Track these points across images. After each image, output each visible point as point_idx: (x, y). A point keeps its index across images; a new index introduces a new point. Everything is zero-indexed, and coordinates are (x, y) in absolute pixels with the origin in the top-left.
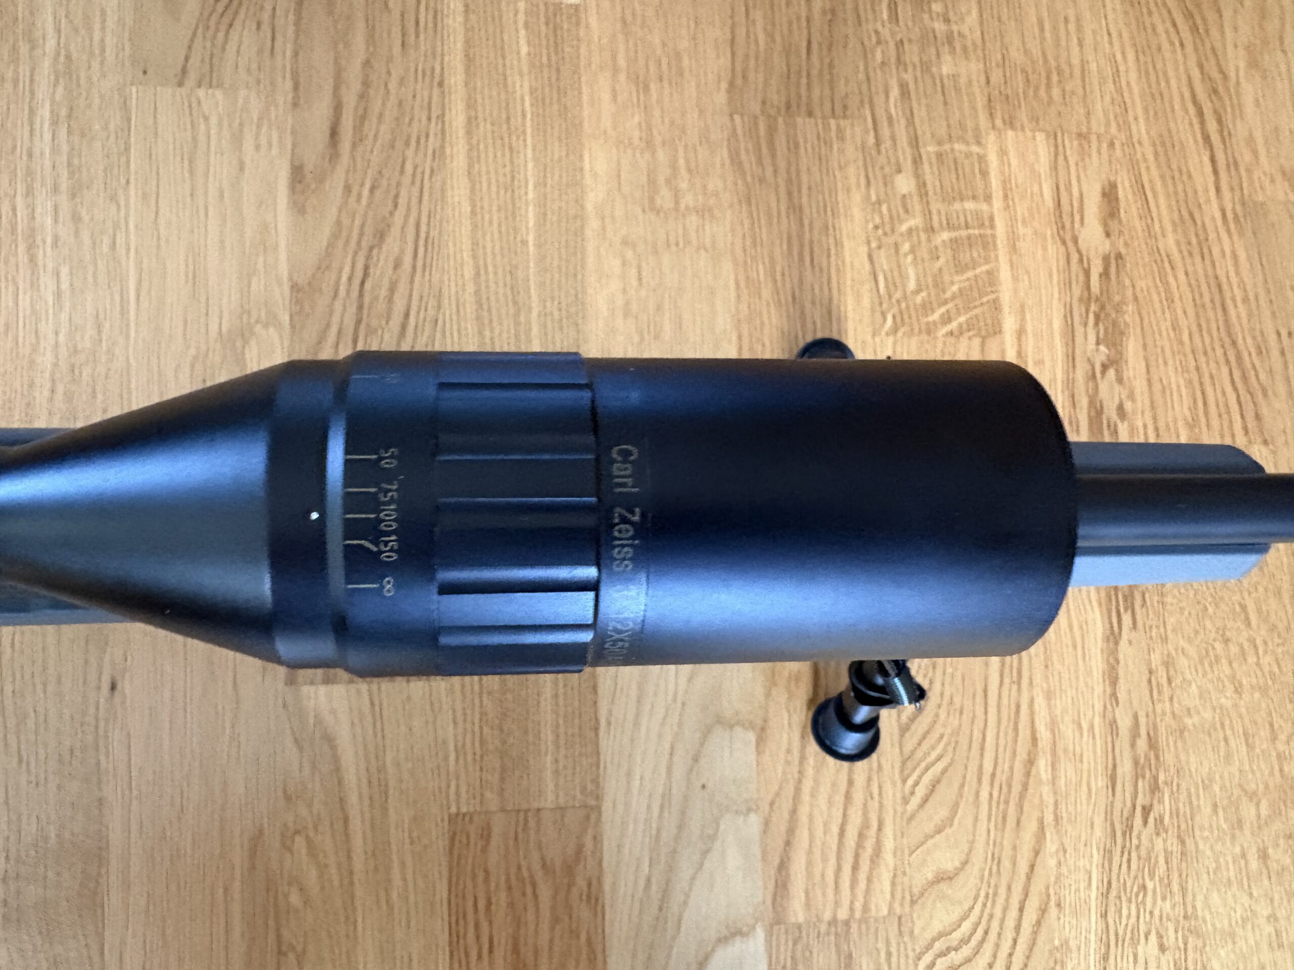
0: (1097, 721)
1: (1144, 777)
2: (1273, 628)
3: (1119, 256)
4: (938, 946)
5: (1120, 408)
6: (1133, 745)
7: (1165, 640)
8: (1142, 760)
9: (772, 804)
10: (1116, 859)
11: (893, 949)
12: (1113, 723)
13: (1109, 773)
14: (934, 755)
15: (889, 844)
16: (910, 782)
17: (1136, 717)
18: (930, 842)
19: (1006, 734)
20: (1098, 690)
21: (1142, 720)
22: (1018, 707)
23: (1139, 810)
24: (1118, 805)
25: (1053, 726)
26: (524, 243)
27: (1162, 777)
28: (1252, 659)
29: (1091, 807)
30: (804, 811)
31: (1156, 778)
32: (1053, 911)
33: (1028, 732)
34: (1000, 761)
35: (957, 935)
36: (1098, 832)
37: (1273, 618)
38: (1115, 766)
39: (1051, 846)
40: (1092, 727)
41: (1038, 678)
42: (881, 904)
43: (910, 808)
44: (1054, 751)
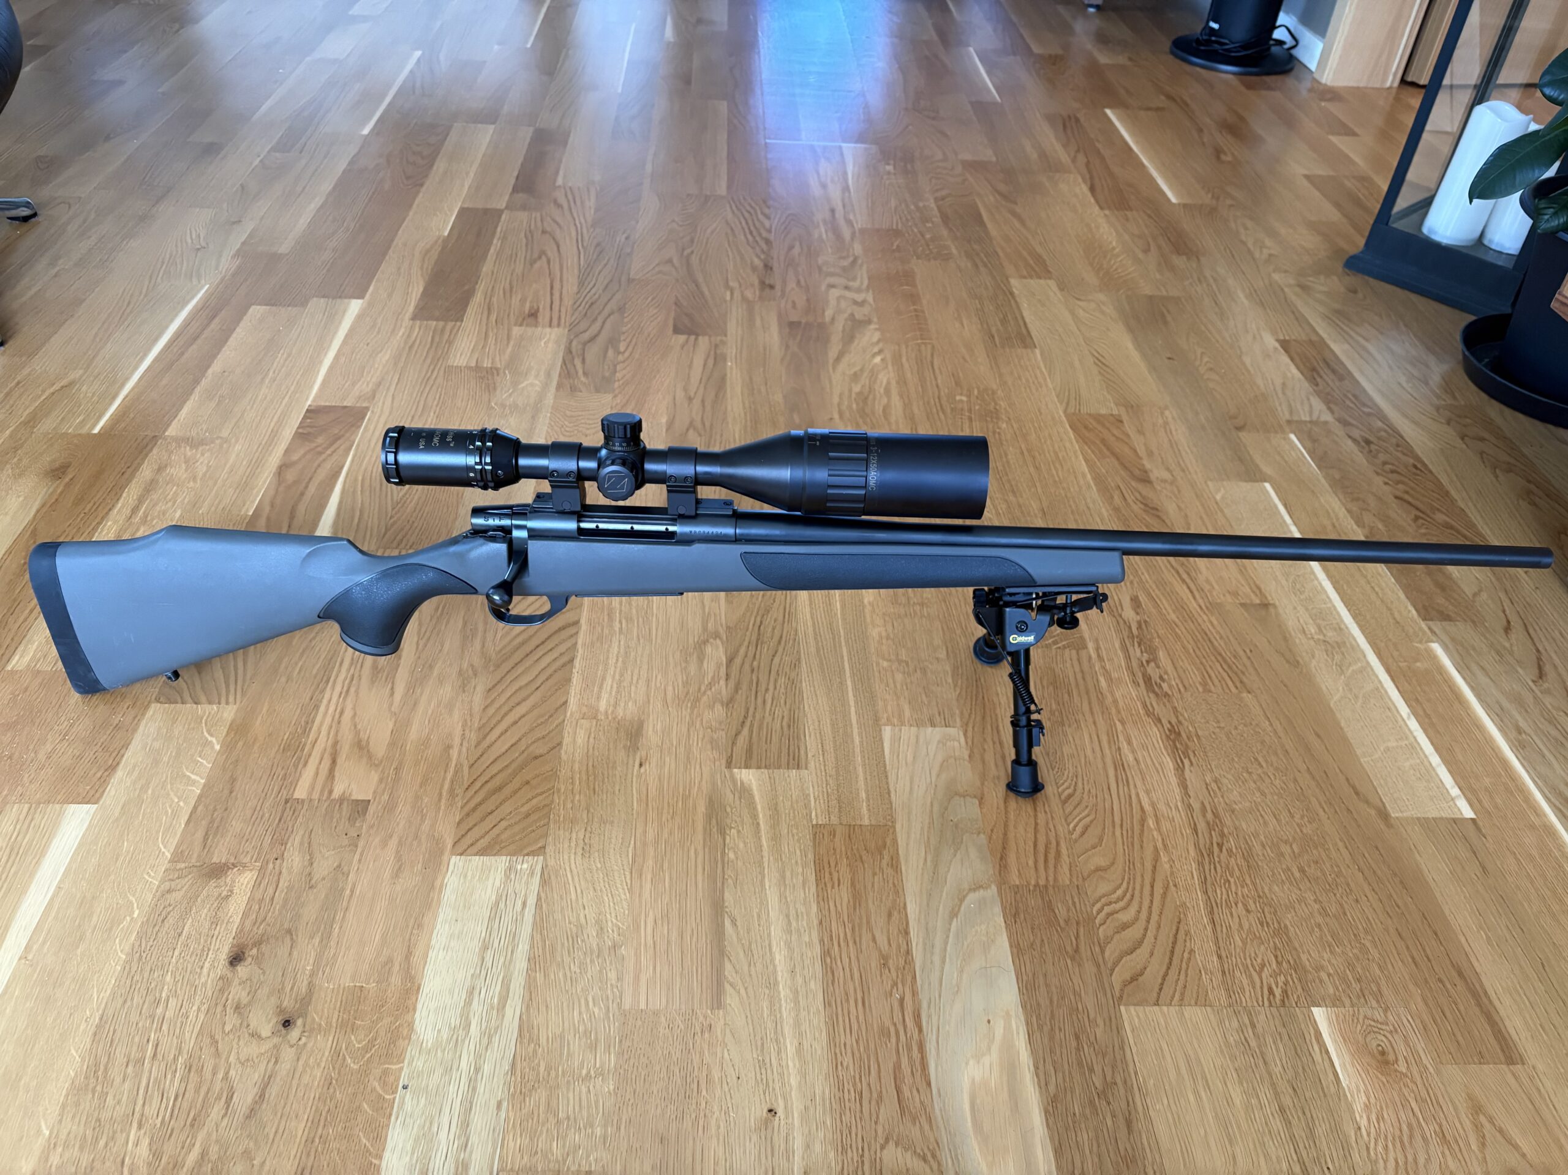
0: (1179, 804)
1: (1214, 830)
2: (1277, 769)
3: (1145, 622)
4: (1103, 900)
5: (1161, 678)
6: (1204, 816)
7: (1212, 771)
8: (1211, 823)
9: (992, 831)
10: (1207, 868)
11: (1076, 900)
12: (1190, 806)
13: (1192, 827)
14: (1084, 814)
15: (1064, 851)
16: (1072, 826)
17: (1203, 803)
18: (1090, 853)
19: (1126, 809)
20: (1177, 791)
21: (1207, 805)
22: (1130, 797)
23: (1215, 845)
24: (1202, 842)
25: (1153, 805)
26: (836, 614)
27: (1226, 831)
28: (1267, 781)
29: (1185, 841)
30: (1011, 835)
31: (1222, 831)
32: (1173, 888)
33: (1139, 807)
34: (1124, 819)
35: (1114, 896)
36: (1192, 853)
37: (1275, 764)
38: (1195, 824)
39: (1164, 858)
40: (1177, 807)
41: (1139, 784)
42: (1064, 878)
43: (1074, 837)
44: (1156, 816)
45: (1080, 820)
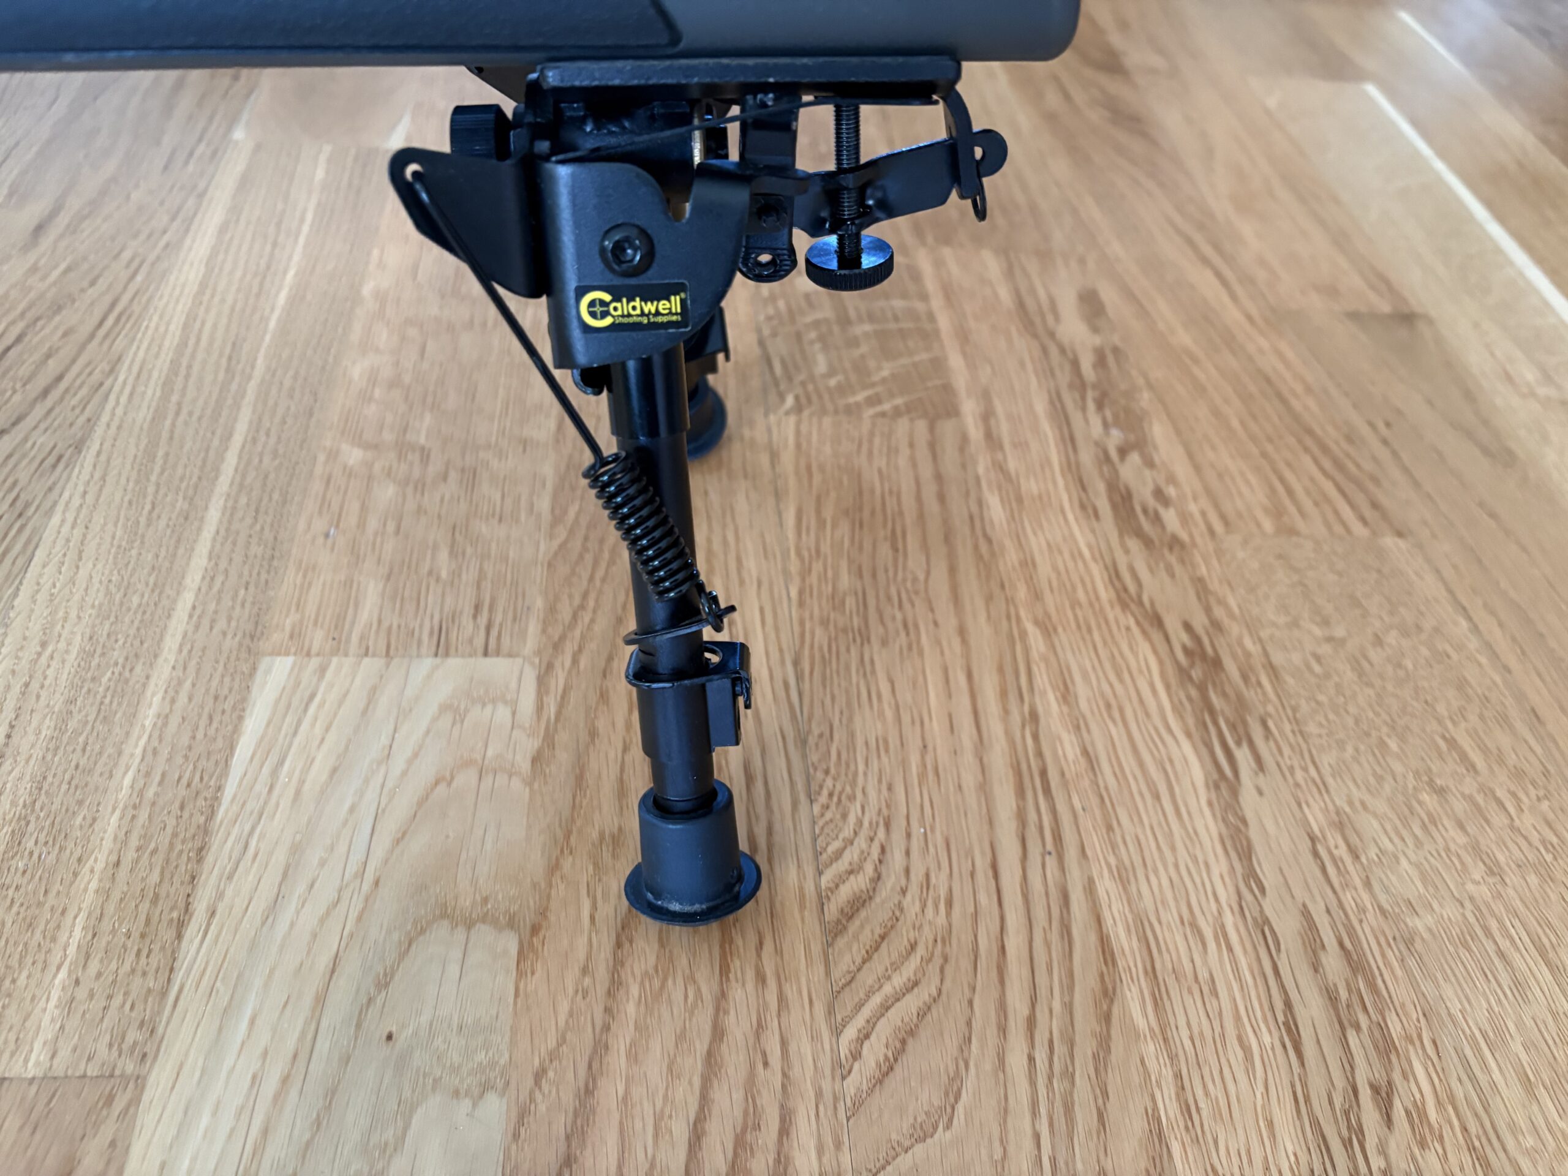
0: (1229, 920)
1: (1357, 1028)
3: (1116, 350)
5: (1158, 493)
6: (1316, 968)
8: (1343, 994)
12: (1263, 925)
13: (1281, 1018)
14: (898, 981)
15: (806, 1164)
16: (850, 1033)
17: (1306, 913)
19: (1048, 945)
20: (1219, 867)
21: (1322, 922)
23: (1365, 1093)
25: (1142, 928)
27: (1395, 1028)
29: (1260, 1089)
33: (1093, 938)
34: (1042, 991)
38: (1288, 1004)
40: (1221, 933)
41: (1095, 842)
43: (851, 1085)
44: (1152, 973)
45: (885, 1007)
